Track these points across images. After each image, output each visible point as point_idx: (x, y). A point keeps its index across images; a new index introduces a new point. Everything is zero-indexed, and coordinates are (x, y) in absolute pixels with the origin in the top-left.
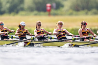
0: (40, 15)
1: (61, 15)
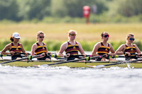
0: (74, 22)
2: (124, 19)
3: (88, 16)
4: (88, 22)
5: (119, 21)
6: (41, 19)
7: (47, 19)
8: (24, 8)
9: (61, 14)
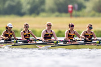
1: (83, 16)
2: (97, 14)
3: (71, 12)
5: (93, 16)
6: (38, 14)
7: (42, 14)
8: (26, 7)
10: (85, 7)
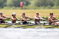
1: (29, 9)
2: (37, 8)
3: (22, 6)
4: (22, 9)
9: (11, 6)
10: (30, 4)
